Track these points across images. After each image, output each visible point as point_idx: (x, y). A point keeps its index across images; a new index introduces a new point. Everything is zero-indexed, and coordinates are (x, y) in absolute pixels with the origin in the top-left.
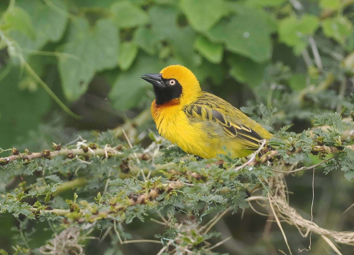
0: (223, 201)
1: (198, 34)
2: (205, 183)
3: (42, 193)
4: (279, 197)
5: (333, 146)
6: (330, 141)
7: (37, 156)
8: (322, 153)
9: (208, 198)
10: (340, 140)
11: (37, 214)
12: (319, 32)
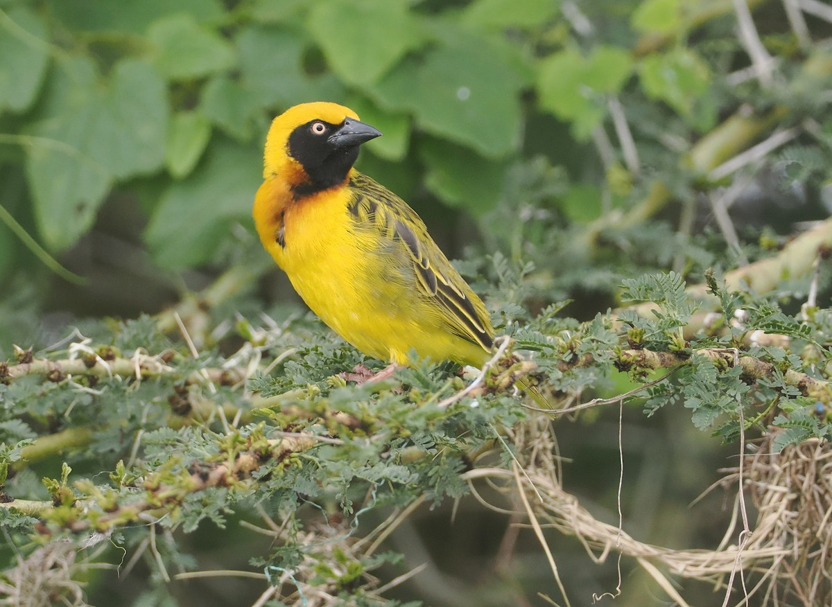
0: (409, 480)
4: (539, 470)
5: (664, 351)
6: (658, 340)
8: (640, 366)
9: (373, 473)
10: (681, 336)
12: (632, 85)
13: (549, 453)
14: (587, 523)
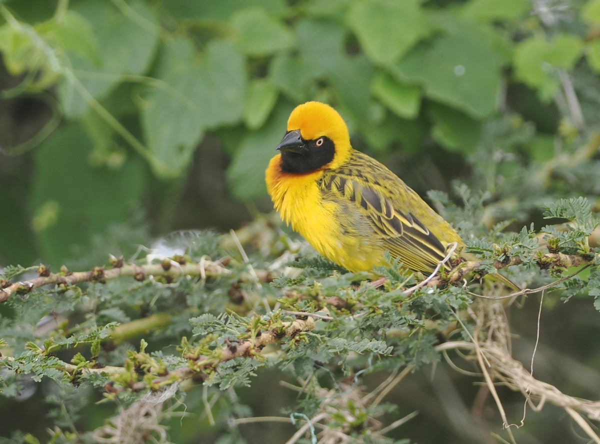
0: (386, 351)
1: (377, 70)
3: (85, 340)
4: (495, 343)
5: (575, 255)
6: (570, 246)
7: (82, 278)
8: (557, 265)
9: (360, 346)
10: (587, 243)
11: (77, 376)
12: (582, 63)
13: (502, 332)
14: (530, 382)
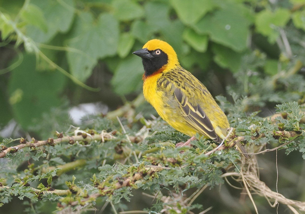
0: (198, 182)
1: (186, 27)
2: (181, 167)
3: (44, 177)
4: (251, 173)
5: (292, 131)
6: (289, 127)
7: (42, 144)
8: (283, 137)
9: (185, 179)
10: (298, 125)
11: (41, 195)
12: (290, 23)
13: (255, 167)
14: (269, 192)
